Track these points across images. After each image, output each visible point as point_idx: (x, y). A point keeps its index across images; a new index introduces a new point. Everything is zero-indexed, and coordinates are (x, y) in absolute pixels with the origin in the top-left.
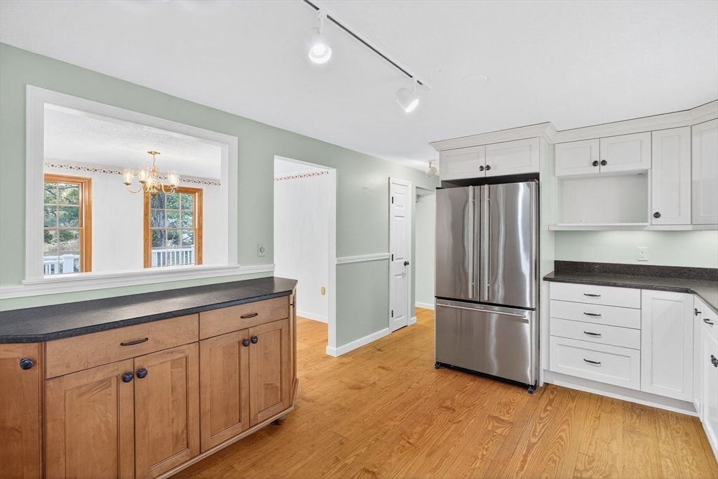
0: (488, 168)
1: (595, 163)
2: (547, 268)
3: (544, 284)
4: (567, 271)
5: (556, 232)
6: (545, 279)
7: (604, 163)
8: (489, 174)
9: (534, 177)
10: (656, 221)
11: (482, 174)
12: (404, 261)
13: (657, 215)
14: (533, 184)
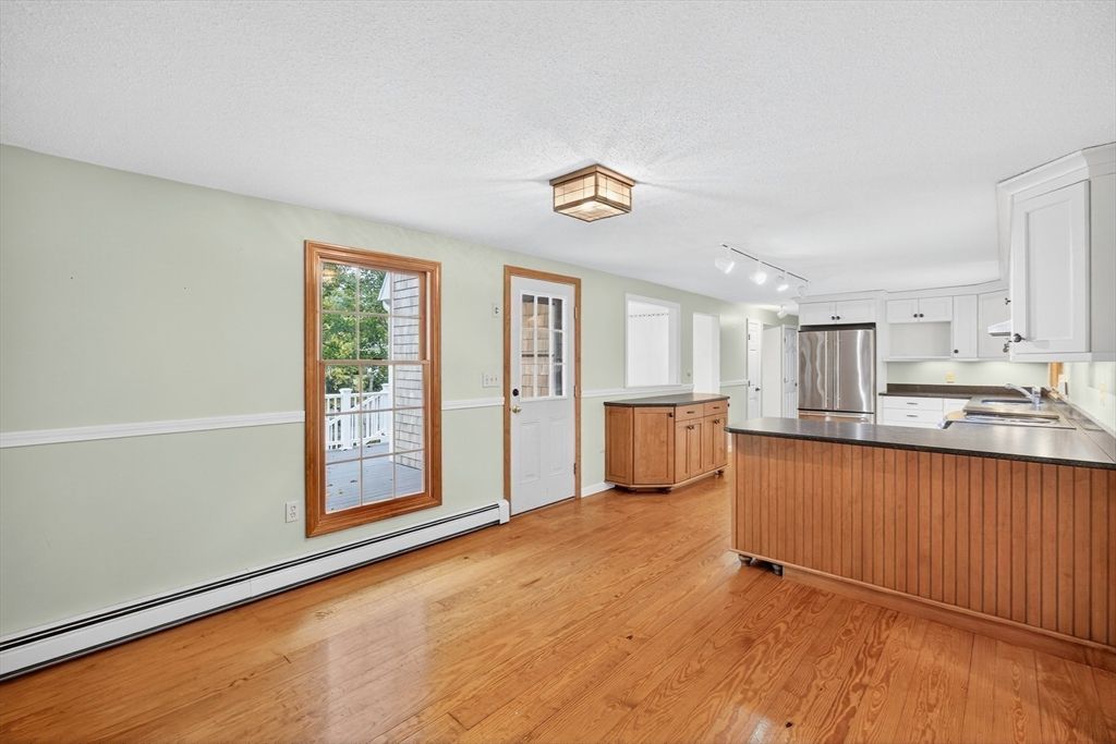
0: (838, 318)
1: (915, 316)
2: (882, 388)
3: (879, 398)
4: (895, 390)
5: (888, 363)
6: (880, 394)
7: (922, 316)
8: (838, 322)
9: (872, 325)
10: (955, 355)
11: (833, 322)
12: (755, 387)
13: (956, 351)
14: (871, 331)
